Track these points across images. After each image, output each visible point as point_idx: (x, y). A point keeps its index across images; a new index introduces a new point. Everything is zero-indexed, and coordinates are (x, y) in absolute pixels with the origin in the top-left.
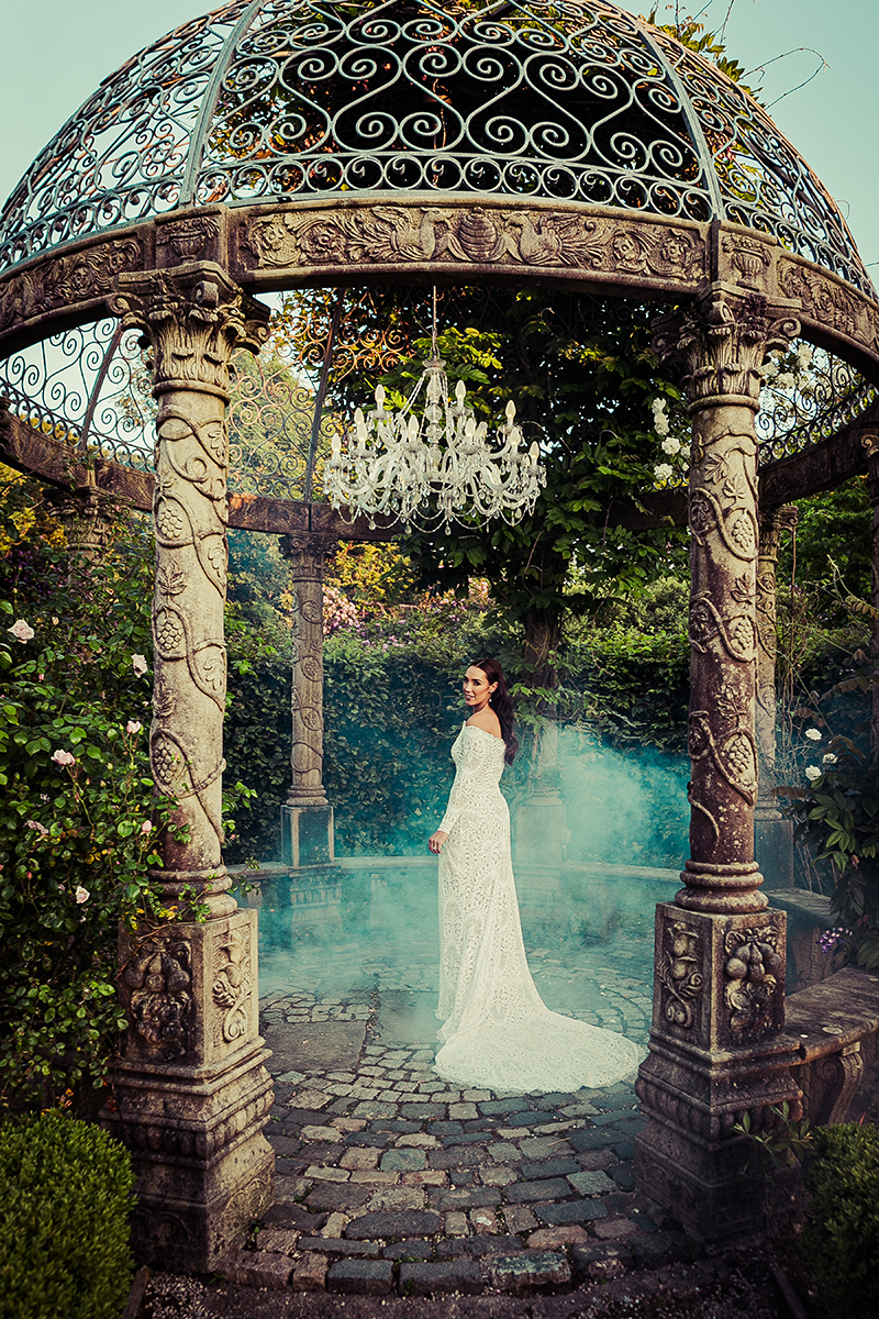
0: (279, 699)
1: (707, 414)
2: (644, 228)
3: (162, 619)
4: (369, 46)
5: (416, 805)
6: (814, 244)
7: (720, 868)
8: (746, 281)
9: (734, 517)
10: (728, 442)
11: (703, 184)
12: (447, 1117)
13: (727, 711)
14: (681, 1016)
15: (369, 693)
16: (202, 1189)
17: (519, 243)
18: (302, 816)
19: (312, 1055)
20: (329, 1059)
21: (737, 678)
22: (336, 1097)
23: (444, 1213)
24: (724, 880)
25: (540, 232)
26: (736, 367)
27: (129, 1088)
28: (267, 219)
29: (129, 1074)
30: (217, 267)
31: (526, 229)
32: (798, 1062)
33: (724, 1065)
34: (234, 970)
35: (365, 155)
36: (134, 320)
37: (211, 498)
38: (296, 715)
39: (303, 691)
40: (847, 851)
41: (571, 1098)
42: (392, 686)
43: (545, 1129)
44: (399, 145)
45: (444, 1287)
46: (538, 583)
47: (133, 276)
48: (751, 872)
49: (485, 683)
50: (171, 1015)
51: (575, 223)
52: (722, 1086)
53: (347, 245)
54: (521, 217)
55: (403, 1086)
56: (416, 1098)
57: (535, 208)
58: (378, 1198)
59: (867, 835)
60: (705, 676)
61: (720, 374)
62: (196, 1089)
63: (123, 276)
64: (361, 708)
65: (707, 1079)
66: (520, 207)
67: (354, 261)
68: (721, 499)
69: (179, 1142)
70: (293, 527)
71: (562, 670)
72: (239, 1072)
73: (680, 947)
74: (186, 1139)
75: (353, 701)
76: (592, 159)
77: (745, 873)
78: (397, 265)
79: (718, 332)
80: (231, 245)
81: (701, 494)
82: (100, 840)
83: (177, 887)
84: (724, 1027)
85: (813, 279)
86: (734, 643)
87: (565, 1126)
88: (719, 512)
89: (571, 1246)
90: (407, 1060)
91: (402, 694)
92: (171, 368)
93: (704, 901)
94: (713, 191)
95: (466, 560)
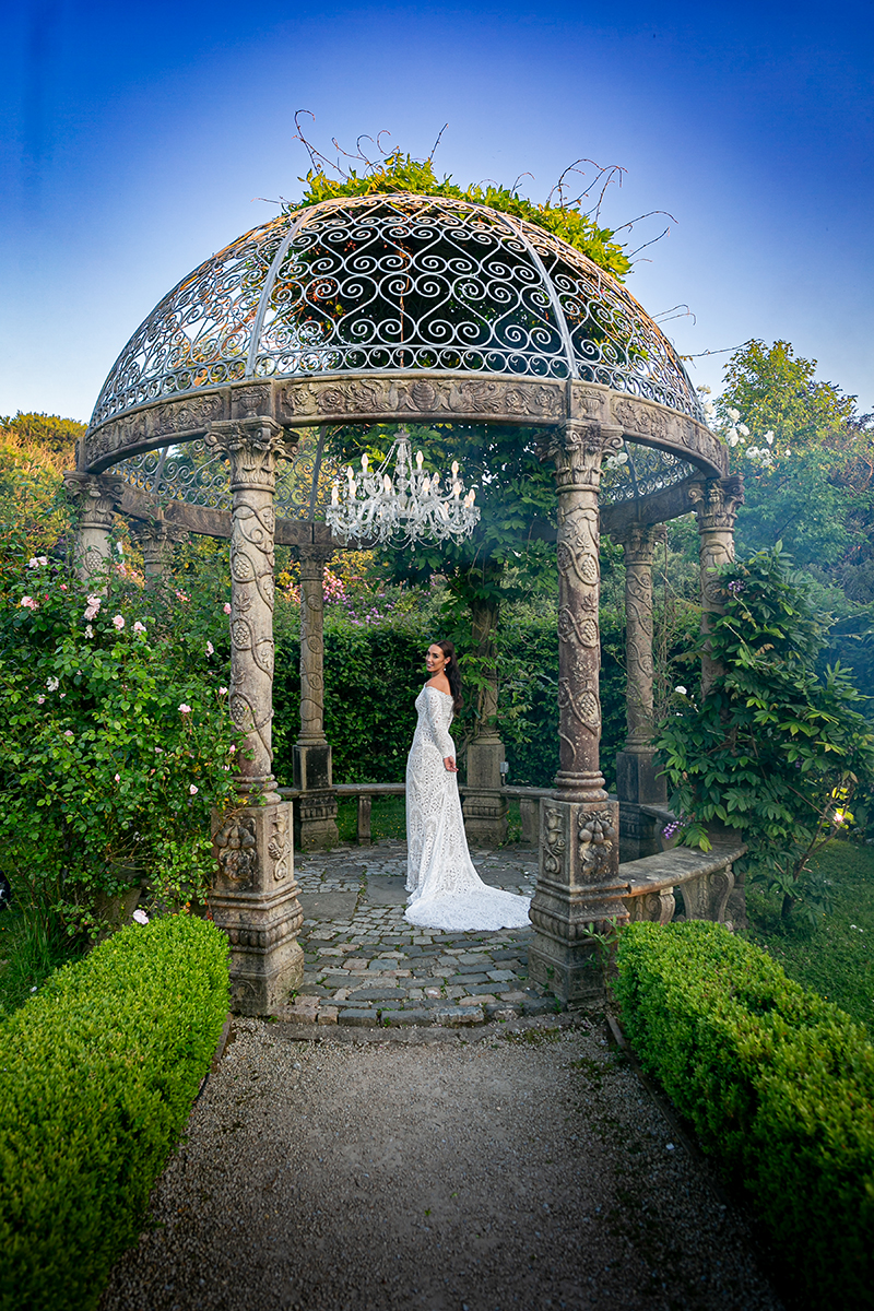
0: (287, 665)
1: (566, 495)
2: (524, 387)
3: (236, 625)
4: (358, 275)
5: (394, 747)
6: (639, 381)
7: (576, 774)
8: (589, 416)
9: (583, 559)
10: (580, 513)
11: (563, 354)
12: (412, 944)
13: (581, 678)
14: (553, 866)
15: (356, 659)
16: (263, 966)
17: (448, 399)
18: (308, 753)
19: (321, 911)
20: (333, 913)
21: (586, 658)
22: (339, 933)
23: (408, 990)
24: (578, 782)
25: (461, 392)
26: (583, 468)
27: (218, 907)
28: (298, 387)
29: (218, 898)
30: (270, 419)
31: (453, 391)
32: (627, 894)
33: (579, 894)
34: (281, 837)
35: (356, 347)
36: (220, 448)
37: (265, 553)
38: (304, 679)
39: (309, 661)
40: (680, 769)
41: (494, 934)
42: (373, 655)
43: (475, 950)
44: (376, 341)
45: (407, 1023)
46: (480, 580)
47: (220, 423)
48: (596, 777)
49: (441, 657)
50: (244, 863)
51: (482, 386)
52: (577, 908)
53: (346, 402)
54: (451, 384)
55: (384, 928)
56: (392, 934)
57: (457, 378)
58: (367, 983)
59: (694, 758)
60: (567, 656)
61: (574, 471)
62: (259, 906)
63: (214, 423)
64: (350, 671)
65: (568, 903)
66: (449, 378)
67: (351, 412)
68: (575, 547)
69: (249, 938)
70: (301, 541)
71: (500, 644)
72: (283, 899)
73: (552, 823)
74: (254, 936)
75: (344, 666)
76: (494, 344)
77: (592, 778)
78: (376, 414)
79: (570, 448)
80: (277, 402)
81: (563, 545)
82: (205, 757)
83: (246, 786)
84: (579, 871)
85: (636, 406)
86: (584, 636)
87: (489, 948)
88: (574, 556)
89: (485, 1004)
90: (386, 914)
91: (381, 660)
92: (242, 476)
93: (567, 795)
94: (570, 357)
95: (427, 564)
